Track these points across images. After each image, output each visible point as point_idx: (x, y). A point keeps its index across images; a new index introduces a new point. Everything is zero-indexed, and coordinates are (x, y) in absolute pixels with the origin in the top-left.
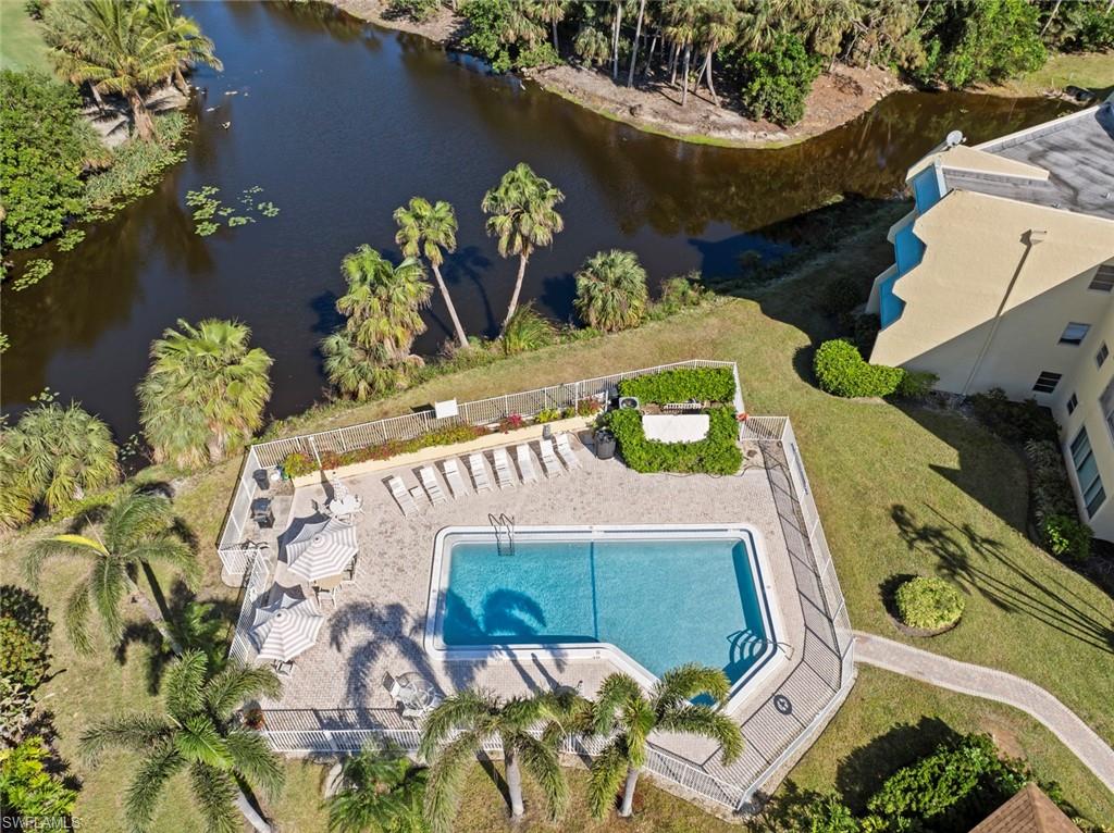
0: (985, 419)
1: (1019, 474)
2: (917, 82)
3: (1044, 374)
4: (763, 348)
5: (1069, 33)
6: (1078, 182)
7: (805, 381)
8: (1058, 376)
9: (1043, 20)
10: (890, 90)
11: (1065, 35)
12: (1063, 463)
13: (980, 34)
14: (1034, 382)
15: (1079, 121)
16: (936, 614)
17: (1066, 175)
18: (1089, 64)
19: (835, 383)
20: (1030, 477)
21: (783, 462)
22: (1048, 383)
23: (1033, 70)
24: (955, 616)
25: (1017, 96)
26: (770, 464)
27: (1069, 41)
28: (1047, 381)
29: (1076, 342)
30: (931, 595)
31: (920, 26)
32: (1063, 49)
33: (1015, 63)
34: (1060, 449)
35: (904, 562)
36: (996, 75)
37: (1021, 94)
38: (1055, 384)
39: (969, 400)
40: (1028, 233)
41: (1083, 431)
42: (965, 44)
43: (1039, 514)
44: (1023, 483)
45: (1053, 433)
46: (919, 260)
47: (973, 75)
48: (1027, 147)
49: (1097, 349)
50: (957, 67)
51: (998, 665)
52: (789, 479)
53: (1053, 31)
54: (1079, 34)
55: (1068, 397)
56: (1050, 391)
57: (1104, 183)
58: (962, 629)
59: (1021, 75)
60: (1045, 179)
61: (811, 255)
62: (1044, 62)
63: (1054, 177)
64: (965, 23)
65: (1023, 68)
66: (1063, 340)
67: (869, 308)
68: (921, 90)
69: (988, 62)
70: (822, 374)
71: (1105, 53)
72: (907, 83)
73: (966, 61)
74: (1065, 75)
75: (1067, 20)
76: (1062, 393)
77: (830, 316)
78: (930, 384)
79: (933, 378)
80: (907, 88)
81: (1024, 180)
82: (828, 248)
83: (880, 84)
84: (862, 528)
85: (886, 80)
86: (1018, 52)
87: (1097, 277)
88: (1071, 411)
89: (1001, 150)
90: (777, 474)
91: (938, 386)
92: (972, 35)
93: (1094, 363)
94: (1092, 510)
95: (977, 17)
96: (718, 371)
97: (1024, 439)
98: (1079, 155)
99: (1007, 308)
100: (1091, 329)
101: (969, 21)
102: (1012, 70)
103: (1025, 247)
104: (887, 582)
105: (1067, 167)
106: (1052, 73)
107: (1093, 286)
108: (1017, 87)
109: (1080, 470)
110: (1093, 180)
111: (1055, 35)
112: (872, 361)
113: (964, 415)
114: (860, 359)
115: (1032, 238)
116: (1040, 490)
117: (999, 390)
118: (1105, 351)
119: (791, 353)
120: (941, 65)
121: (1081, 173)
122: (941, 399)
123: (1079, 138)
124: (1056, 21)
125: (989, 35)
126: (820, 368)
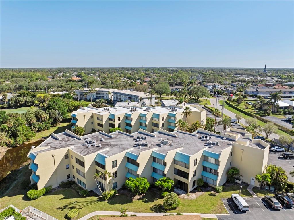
0: (63, 187)
1: (73, 191)
2: (11, 146)
3: (67, 175)
4: (15, 201)
5: (37, 129)
6: (55, 146)
7: (28, 201)
8: (69, 175)
9: (31, 128)
10: (7, 150)
11: (36, 130)
12: (78, 185)
13: (21, 134)
14: (67, 178)
15: (49, 139)
16: (75, 213)
17: (53, 146)
18: (43, 133)
19: (34, 197)
20: (75, 190)
21: (34, 214)
22: (69, 177)
23: (34, 137)
24: (78, 212)
25: (34, 142)
26: (31, 217)
27: (37, 130)
28: (69, 176)
29: (69, 168)
30: (72, 212)
31: (7, 136)
32: (37, 132)
33: (30, 136)
34: (76, 184)
35: (65, 212)
36: (28, 140)
37: (34, 141)
38: (70, 176)
39: (59, 187)
40: (53, 155)
41: (78, 179)
42: (19, 136)
43: (80, 193)
44: (75, 192)
45: (74, 182)
46: (38, 167)
47: (23, 141)
48: (44, 145)
49: (72, 167)
50: (19, 141)
51: (88, 213)
52: (37, 216)
53: (34, 129)
54: (38, 129)
55: (73, 176)
56: (70, 178)
57: (58, 145)
58: (80, 213)
59: (32, 138)
60: (50, 148)
61: (12, 183)
62: (35, 135)
63: (51, 147)
64: (17, 133)
65: (32, 137)
66: (67, 169)
67: (32, 183)
68: (13, 147)
69: (25, 138)
70: (31, 197)
71: (45, 130)
72: (10, 147)
73: (21, 139)
74: (40, 136)
75: (35, 127)
76: (71, 176)
77: (24, 189)
78: (51, 187)
79: (51, 186)
80: (10, 148)
81: (47, 149)
82: (15, 180)
83: (4, 149)
84: (55, 213)
85: (5, 148)
86: (30, 135)
87: (66, 157)
88: (74, 178)
89: (40, 147)
90: (34, 217)
91: (53, 187)
92: (19, 134)
93: (73, 169)
94: (86, 188)
95: (19, 131)
96: (9, 209)
97: (71, 186)
98: (52, 143)
99: (56, 168)
100: (70, 165)
101: (17, 132)
102: (31, 138)
103: (53, 157)
104: (65, 216)
105: (52, 145)
106: (38, 136)
107: (66, 159)
108: (33, 140)
109: (81, 184)
110: (57, 145)
111: (35, 130)
112: (39, 189)
113: (60, 189)
114: (36, 191)
115: (54, 155)
116: (78, 190)
117: (62, 182)
118: (73, 166)
119: (21, 199)
120: (16, 141)
121: (54, 145)
122: (55, 189)
123: (51, 141)
124: (33, 128)
125: (23, 133)
126: (30, 196)
